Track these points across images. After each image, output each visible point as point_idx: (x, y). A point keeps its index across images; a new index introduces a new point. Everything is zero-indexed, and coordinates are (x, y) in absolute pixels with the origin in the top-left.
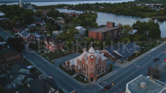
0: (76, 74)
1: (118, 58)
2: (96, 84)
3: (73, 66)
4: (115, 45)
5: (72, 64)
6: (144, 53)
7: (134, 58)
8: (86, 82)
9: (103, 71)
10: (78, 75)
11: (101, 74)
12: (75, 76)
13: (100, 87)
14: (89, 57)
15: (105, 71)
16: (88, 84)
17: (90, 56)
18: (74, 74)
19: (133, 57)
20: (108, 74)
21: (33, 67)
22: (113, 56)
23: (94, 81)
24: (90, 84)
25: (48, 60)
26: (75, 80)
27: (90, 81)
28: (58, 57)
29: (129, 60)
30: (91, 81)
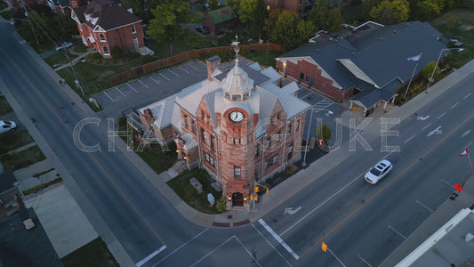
0: (178, 164)
1: (356, 92)
2: (252, 220)
3: (169, 130)
4: (350, 33)
5: (165, 125)
6: (457, 67)
7: (417, 92)
8: (214, 210)
9: (290, 155)
10: (186, 172)
11: (278, 170)
12: (172, 173)
13: (268, 234)
14: (222, 113)
15: (297, 157)
16: (219, 218)
17: (228, 114)
18: (171, 166)
19: (417, 87)
20: (308, 165)
21: (13, 124)
22: (335, 85)
23: (247, 205)
24: (230, 217)
25: (78, 91)
26: (171, 195)
27: (229, 204)
28: (120, 80)
29: (398, 103)
30: (234, 205)
